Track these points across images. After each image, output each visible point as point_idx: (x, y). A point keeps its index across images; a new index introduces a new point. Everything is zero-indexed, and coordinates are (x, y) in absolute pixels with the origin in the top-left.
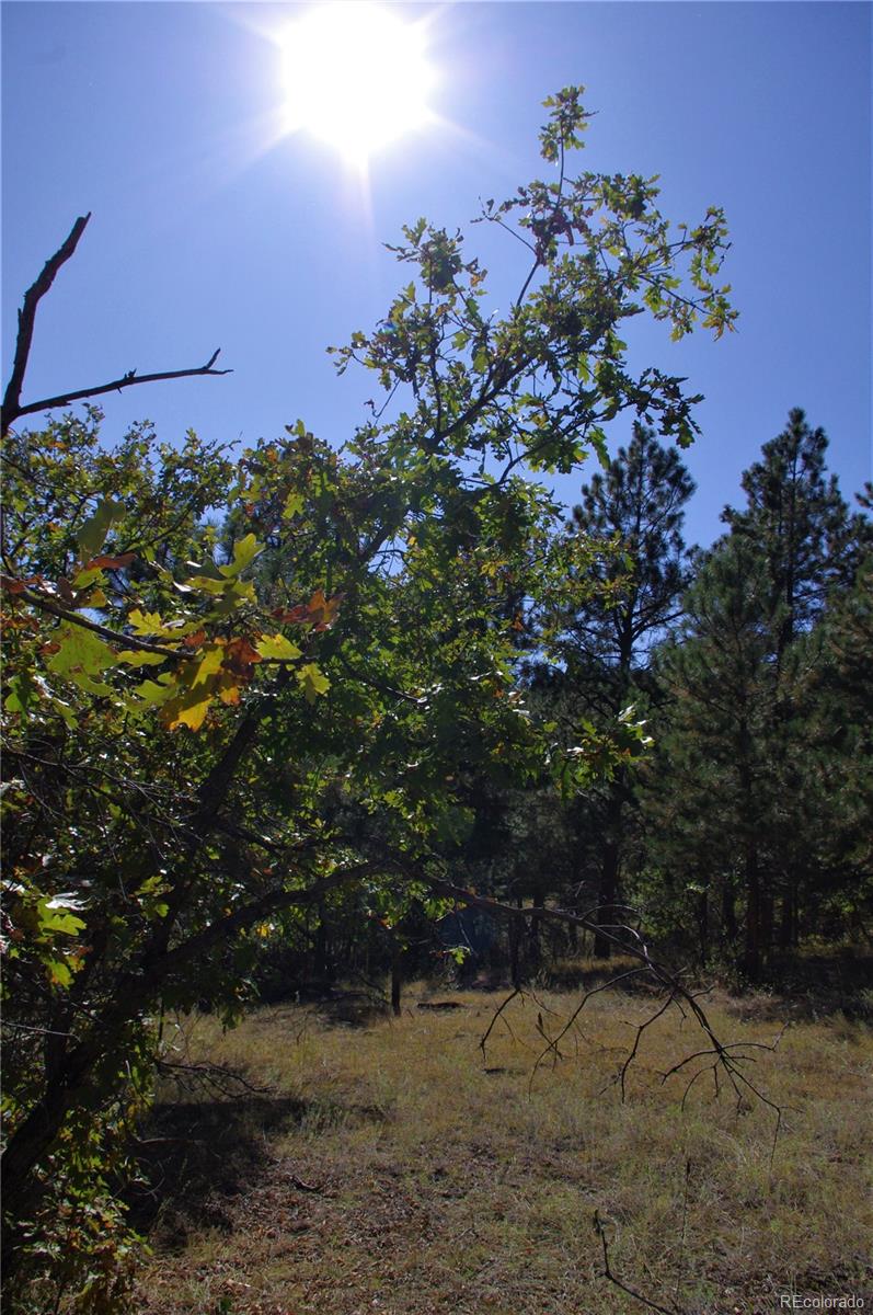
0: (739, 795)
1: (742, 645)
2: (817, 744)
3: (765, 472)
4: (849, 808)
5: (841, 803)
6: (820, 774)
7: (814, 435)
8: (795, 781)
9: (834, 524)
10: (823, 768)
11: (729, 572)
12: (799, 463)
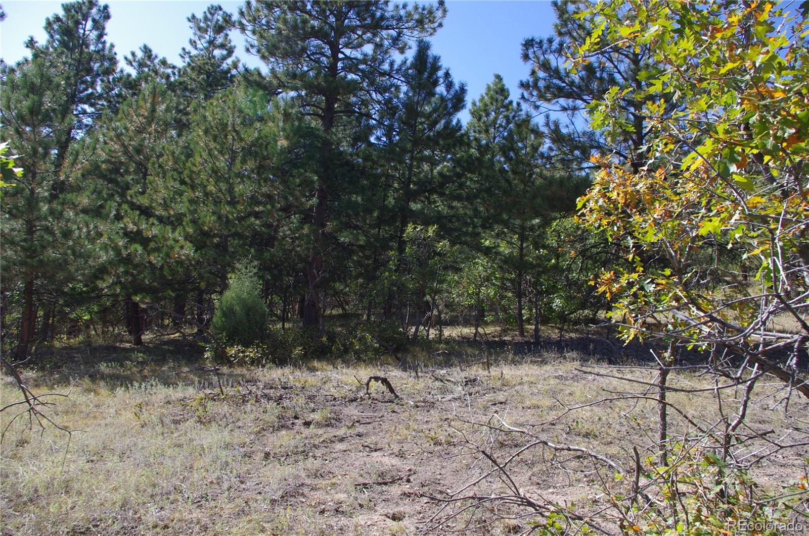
0: (25, 240)
1: (37, 137)
2: (85, 211)
3: (62, 23)
4: (102, 253)
5: (97, 250)
6: (85, 230)
7: (102, 9)
8: (67, 234)
9: (108, 72)
10: (87, 226)
11: (32, 83)
12: (90, 24)
